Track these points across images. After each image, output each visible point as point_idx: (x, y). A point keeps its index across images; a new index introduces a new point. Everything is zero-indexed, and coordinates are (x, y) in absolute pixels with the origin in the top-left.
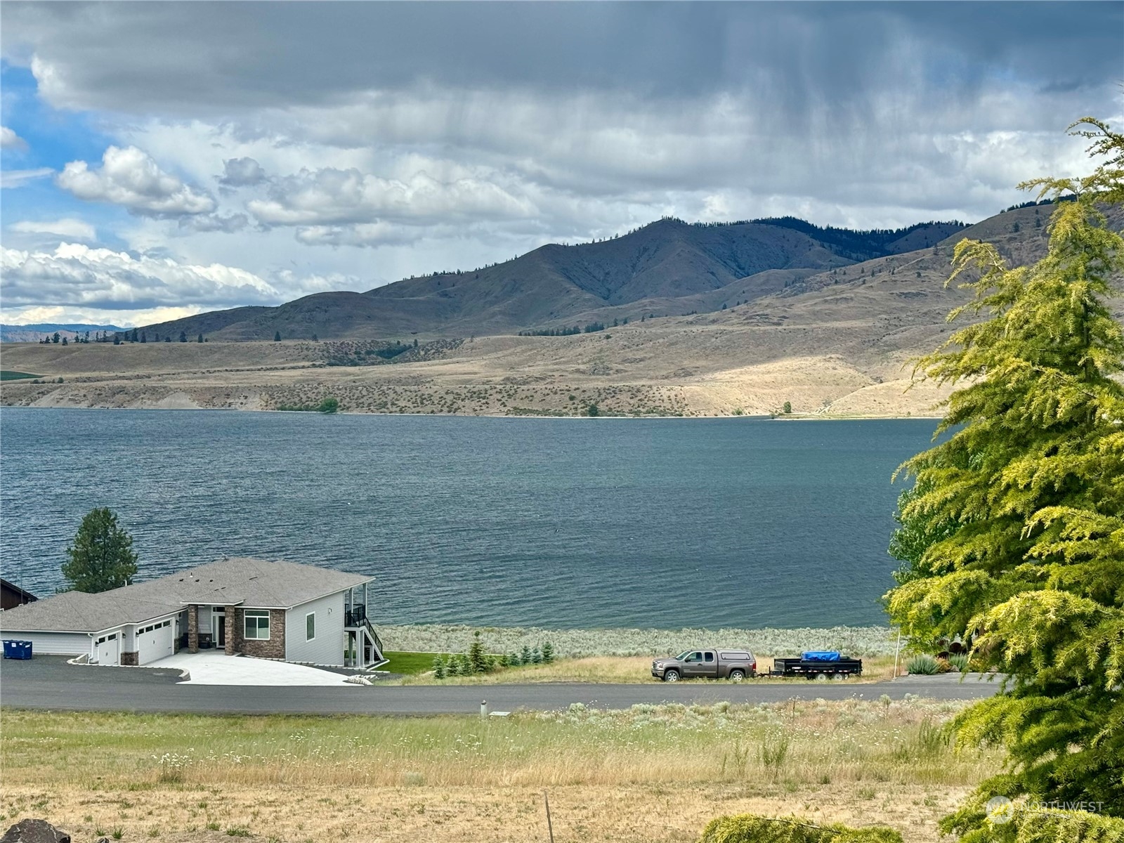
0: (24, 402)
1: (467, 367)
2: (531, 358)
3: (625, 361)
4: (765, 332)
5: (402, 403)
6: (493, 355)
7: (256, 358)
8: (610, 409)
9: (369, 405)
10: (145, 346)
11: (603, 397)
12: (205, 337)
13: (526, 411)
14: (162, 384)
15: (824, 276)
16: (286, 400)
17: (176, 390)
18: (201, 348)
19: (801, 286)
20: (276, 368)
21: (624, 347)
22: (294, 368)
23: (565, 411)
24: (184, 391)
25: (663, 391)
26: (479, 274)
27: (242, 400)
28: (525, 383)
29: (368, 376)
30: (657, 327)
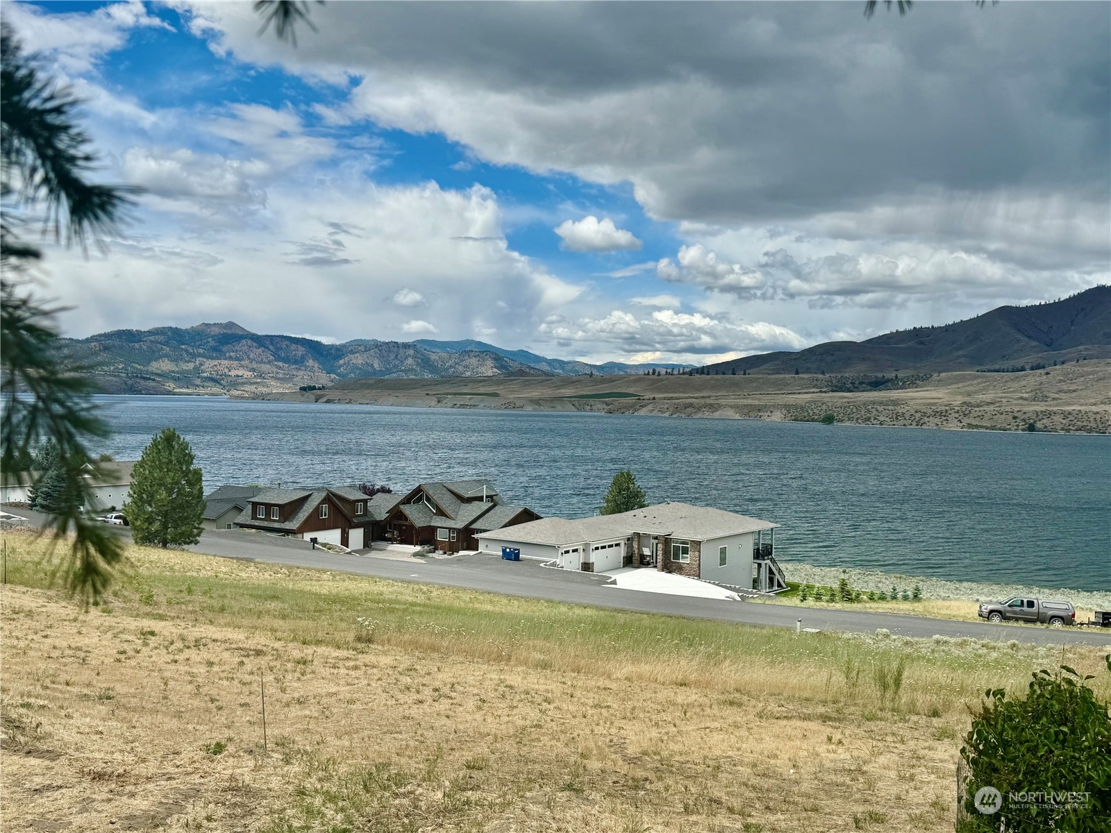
0: (631, 411)
1: (934, 394)
2: (985, 389)
3: (1060, 391)
5: (882, 418)
6: (955, 386)
7: (781, 386)
8: (1046, 427)
9: (858, 419)
10: (710, 377)
11: (1040, 417)
12: (747, 372)
13: (977, 427)
14: (717, 402)
16: (799, 414)
17: (725, 406)
18: (744, 378)
20: (794, 393)
21: (1061, 381)
22: (806, 393)
23: (1008, 427)
24: (731, 407)
25: (1089, 414)
26: (948, 328)
27: (769, 413)
28: (978, 406)
29: (859, 399)
30: (1089, 367)
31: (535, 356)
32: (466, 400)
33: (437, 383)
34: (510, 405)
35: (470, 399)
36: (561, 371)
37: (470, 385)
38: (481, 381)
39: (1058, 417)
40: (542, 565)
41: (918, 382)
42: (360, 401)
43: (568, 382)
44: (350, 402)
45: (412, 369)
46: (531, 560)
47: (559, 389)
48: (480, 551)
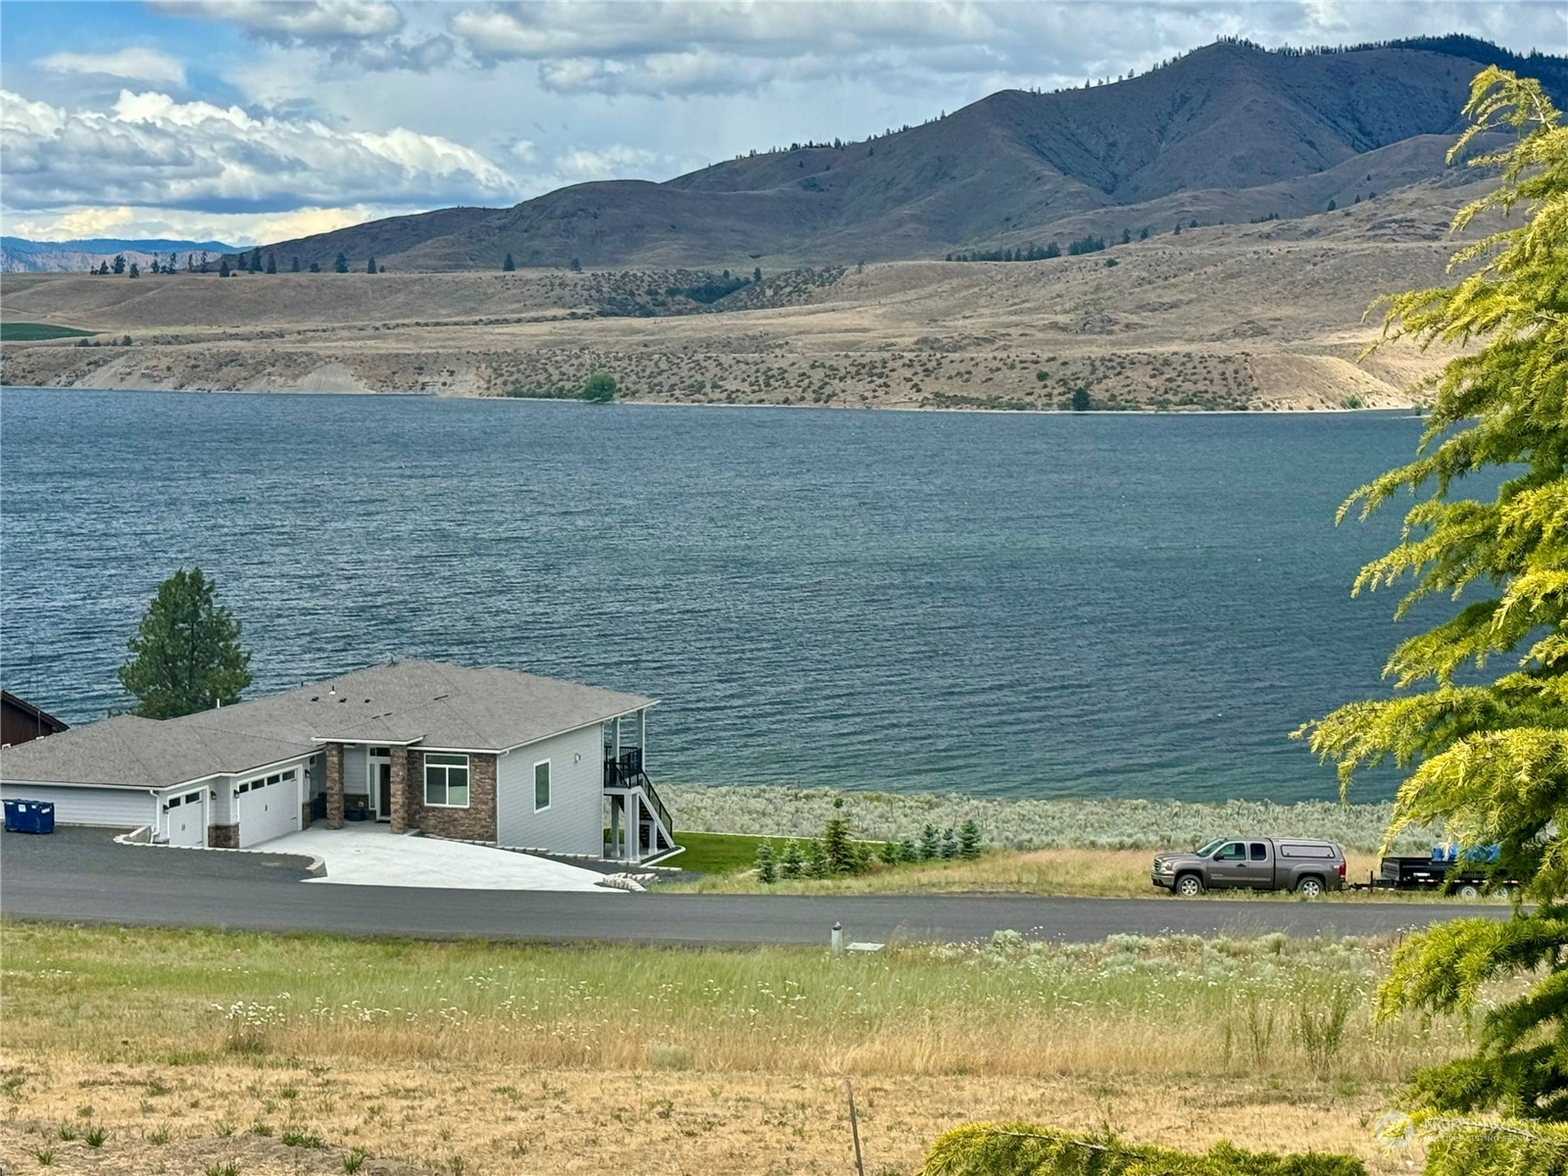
0: (64, 379)
1: (850, 319)
2: (967, 303)
3: (1142, 307)
4: (1407, 253)
5: (731, 385)
6: (898, 297)
7: (470, 301)
8: (1113, 397)
9: (672, 387)
10: (275, 278)
11: (1099, 374)
12: (379, 262)
13: (957, 401)
14: (304, 348)
16: (524, 378)
17: (328, 360)
18: (372, 282)
20: (507, 321)
21: (1142, 281)
22: (537, 320)
23: (1029, 399)
24: (343, 361)
25: (1212, 363)
27: (445, 377)
28: (955, 349)
29: (671, 334)
30: (1202, 246)
39: (1140, 370)
41: (810, 286)
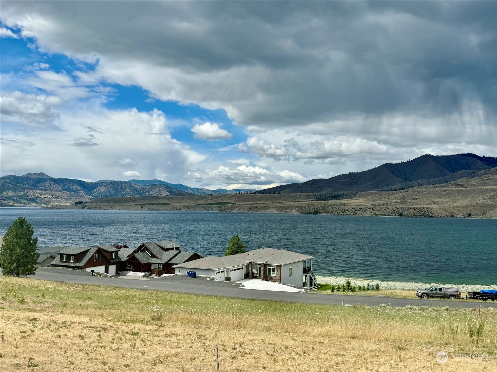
0: (230, 210)
1: (359, 201)
2: (380, 198)
3: (412, 199)
4: (461, 190)
5: (338, 212)
6: (368, 197)
7: (295, 198)
8: (407, 214)
9: (328, 212)
10: (264, 195)
11: (404, 210)
12: (280, 192)
13: (378, 215)
14: (268, 206)
15: (482, 172)
16: (304, 210)
17: (271, 207)
18: (279, 195)
19: (474, 175)
20: (301, 201)
21: (412, 195)
22: (306, 201)
23: (391, 214)
24: (274, 208)
25: (425, 209)
26: (363, 173)
27: (290, 210)
28: (378, 206)
29: (328, 203)
30: (423, 188)
31: (186, 186)
32: (154, 206)
33: (141, 199)
34: (175, 209)
35: (156, 206)
36: (197, 193)
37: (156, 200)
38: (161, 198)
39: (412, 210)
40: (207, 279)
41: (352, 196)
42: (104, 208)
43: (200, 198)
44: (99, 209)
45: (129, 193)
46: (202, 277)
47: (197, 201)
48: (176, 273)
